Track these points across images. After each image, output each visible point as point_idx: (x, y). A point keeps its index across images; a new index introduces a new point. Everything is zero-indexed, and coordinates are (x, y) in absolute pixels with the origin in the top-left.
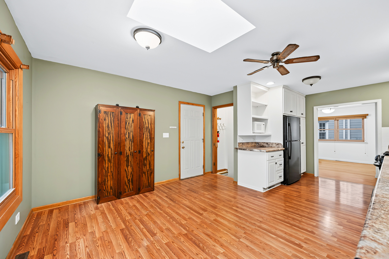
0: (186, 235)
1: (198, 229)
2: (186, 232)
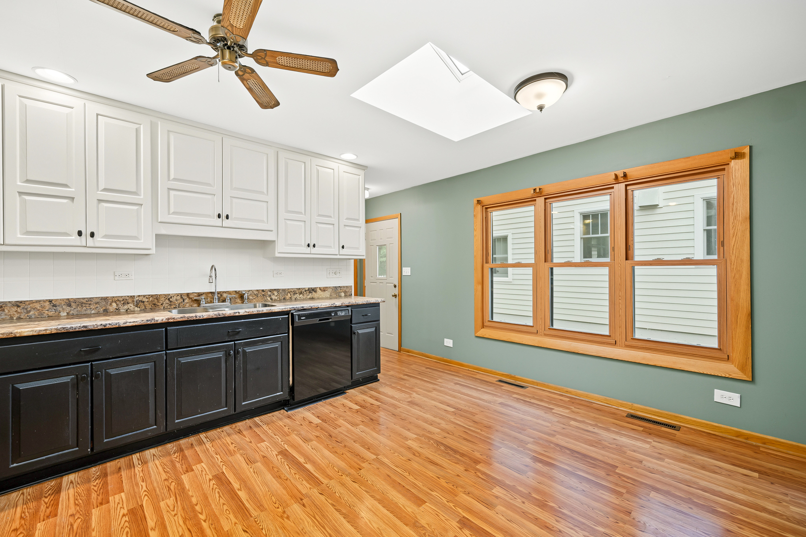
0: (477, 462)
1: (458, 475)
2: (477, 467)
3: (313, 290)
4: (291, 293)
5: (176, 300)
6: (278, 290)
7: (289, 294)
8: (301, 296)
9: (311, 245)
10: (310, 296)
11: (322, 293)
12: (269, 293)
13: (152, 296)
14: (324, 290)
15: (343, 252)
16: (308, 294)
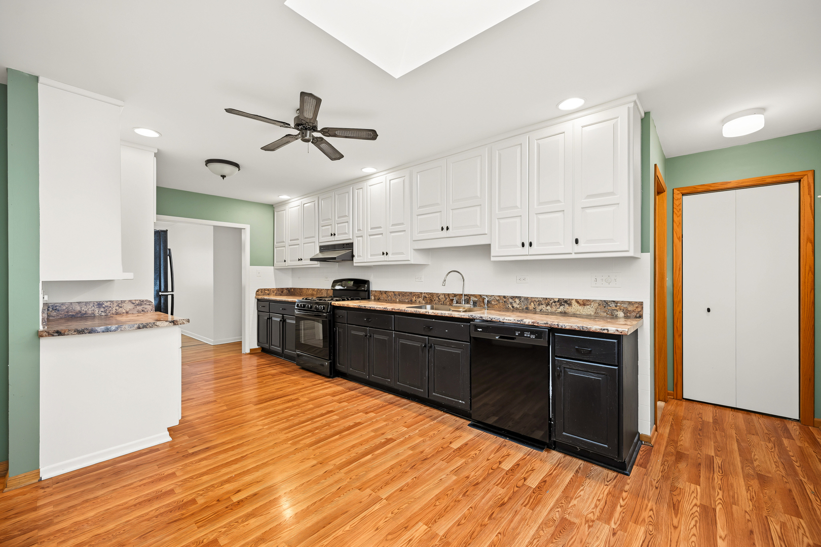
3: (567, 302)
4: (535, 303)
5: (442, 298)
6: (519, 298)
7: (532, 304)
8: (548, 307)
9: (527, 245)
10: (561, 309)
11: (580, 308)
12: (511, 300)
13: (430, 293)
14: (584, 303)
15: (577, 248)
16: (558, 306)
